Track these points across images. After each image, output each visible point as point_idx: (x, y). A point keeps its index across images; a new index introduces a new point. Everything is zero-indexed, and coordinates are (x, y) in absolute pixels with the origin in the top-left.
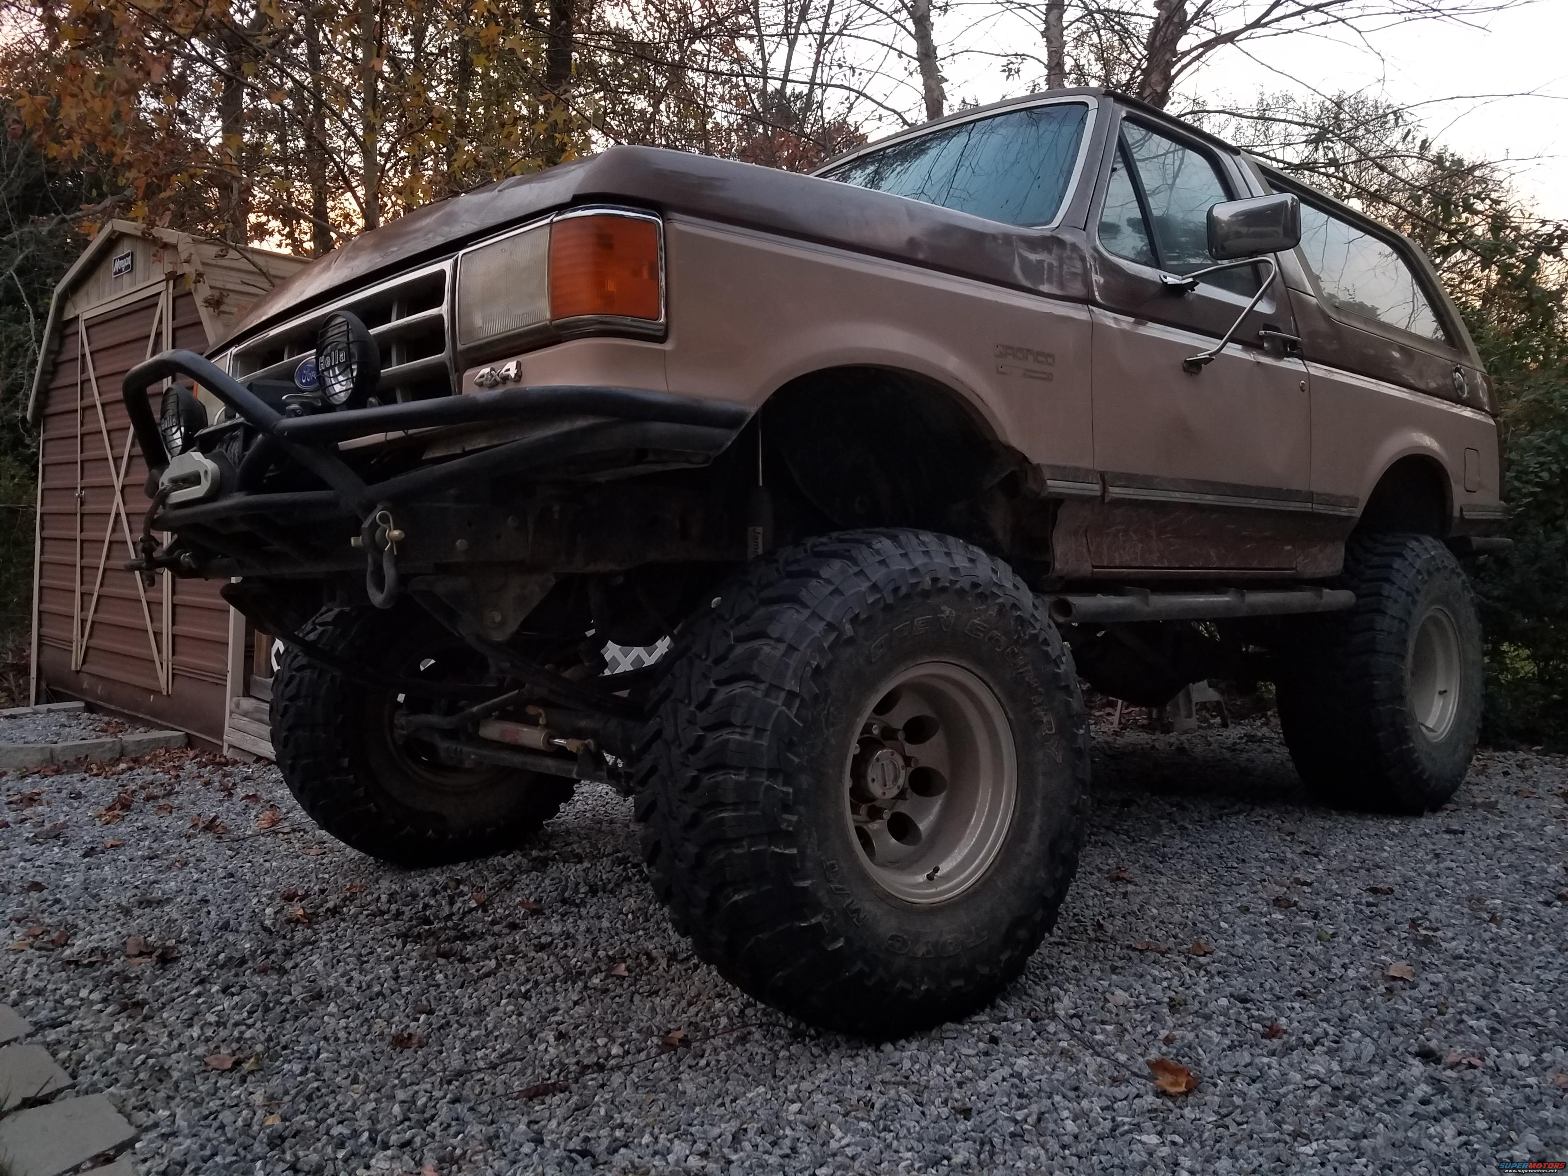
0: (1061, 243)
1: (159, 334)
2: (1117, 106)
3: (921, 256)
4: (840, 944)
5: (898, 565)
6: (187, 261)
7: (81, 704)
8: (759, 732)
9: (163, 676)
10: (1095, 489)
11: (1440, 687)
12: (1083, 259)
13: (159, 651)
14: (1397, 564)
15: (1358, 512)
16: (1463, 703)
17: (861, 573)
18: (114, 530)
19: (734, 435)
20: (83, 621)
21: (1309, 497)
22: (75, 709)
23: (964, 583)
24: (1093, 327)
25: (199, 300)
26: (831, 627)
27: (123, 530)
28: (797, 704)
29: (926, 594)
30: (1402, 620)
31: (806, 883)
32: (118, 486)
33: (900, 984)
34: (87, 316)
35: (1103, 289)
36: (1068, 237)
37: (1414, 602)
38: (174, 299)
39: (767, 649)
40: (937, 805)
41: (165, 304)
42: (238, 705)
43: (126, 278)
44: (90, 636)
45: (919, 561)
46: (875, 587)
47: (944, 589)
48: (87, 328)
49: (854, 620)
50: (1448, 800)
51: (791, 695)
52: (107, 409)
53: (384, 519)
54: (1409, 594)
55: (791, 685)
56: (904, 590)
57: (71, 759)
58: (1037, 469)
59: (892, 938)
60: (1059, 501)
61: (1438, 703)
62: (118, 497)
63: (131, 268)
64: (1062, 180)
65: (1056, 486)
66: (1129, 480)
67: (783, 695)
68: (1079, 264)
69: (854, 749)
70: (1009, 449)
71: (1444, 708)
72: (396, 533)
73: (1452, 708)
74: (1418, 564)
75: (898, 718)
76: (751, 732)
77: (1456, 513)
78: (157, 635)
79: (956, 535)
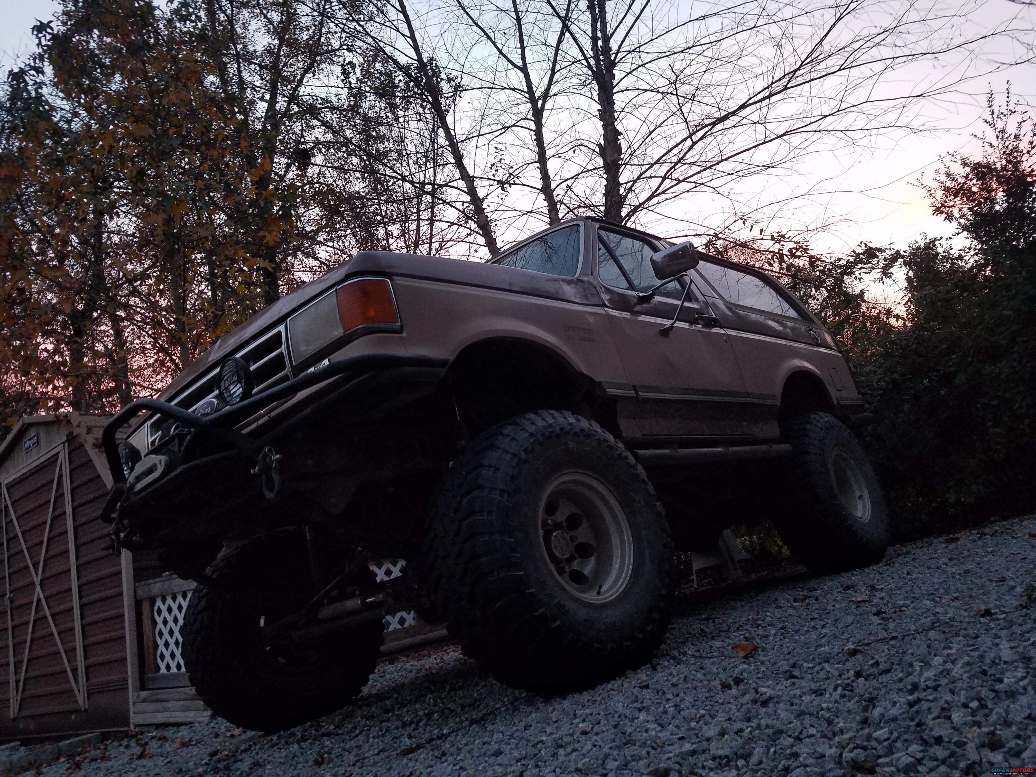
0: (582, 281)
1: (60, 477)
2: (594, 223)
3: (515, 289)
4: (558, 623)
5: (540, 423)
6: (78, 426)
7: (17, 743)
8: (490, 513)
9: (81, 699)
10: (632, 393)
11: (858, 494)
12: (595, 288)
13: (76, 681)
14: (808, 426)
15: (778, 402)
16: (873, 502)
17: (523, 429)
18: (36, 612)
19: (445, 370)
20: (17, 682)
21: (748, 395)
22: (14, 746)
23: (577, 430)
24: (609, 316)
25: (89, 447)
26: (514, 455)
27: (43, 609)
28: (506, 495)
29: (558, 436)
30: (820, 455)
31: (533, 590)
32: (37, 580)
33: (596, 645)
34: (6, 482)
35: (610, 300)
36: (585, 279)
37: (824, 444)
38: (70, 453)
39: (484, 472)
40: (592, 561)
41: (63, 458)
42: (138, 696)
43: (34, 451)
44: (24, 690)
45: (551, 421)
46: (532, 435)
47: (567, 433)
48: (8, 489)
49: (525, 450)
50: (883, 556)
51: (502, 491)
52: (27, 535)
53: (270, 450)
54: (820, 440)
55: (501, 486)
56: (547, 434)
57: (25, 764)
58: (599, 384)
59: (585, 620)
60: (616, 399)
61: (860, 504)
62: (38, 588)
63: (37, 443)
64: (574, 260)
65: (612, 391)
66: (649, 389)
67: (498, 492)
68: (593, 290)
69: (541, 532)
70: (583, 374)
71: (864, 506)
72: (278, 456)
73: (868, 504)
74: (819, 425)
75: (561, 516)
76: (486, 514)
77: (835, 402)
78: (74, 671)
79: (567, 410)
